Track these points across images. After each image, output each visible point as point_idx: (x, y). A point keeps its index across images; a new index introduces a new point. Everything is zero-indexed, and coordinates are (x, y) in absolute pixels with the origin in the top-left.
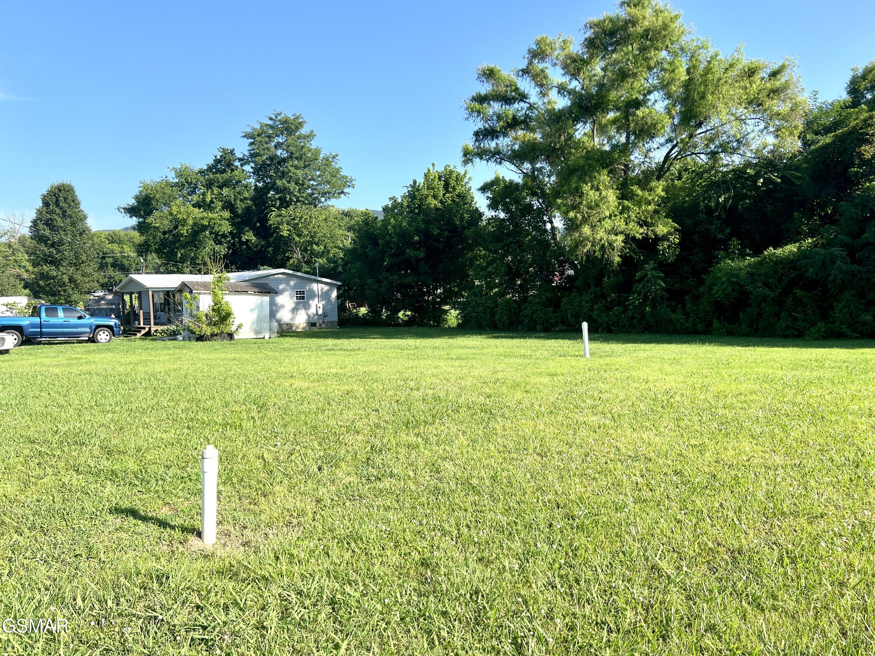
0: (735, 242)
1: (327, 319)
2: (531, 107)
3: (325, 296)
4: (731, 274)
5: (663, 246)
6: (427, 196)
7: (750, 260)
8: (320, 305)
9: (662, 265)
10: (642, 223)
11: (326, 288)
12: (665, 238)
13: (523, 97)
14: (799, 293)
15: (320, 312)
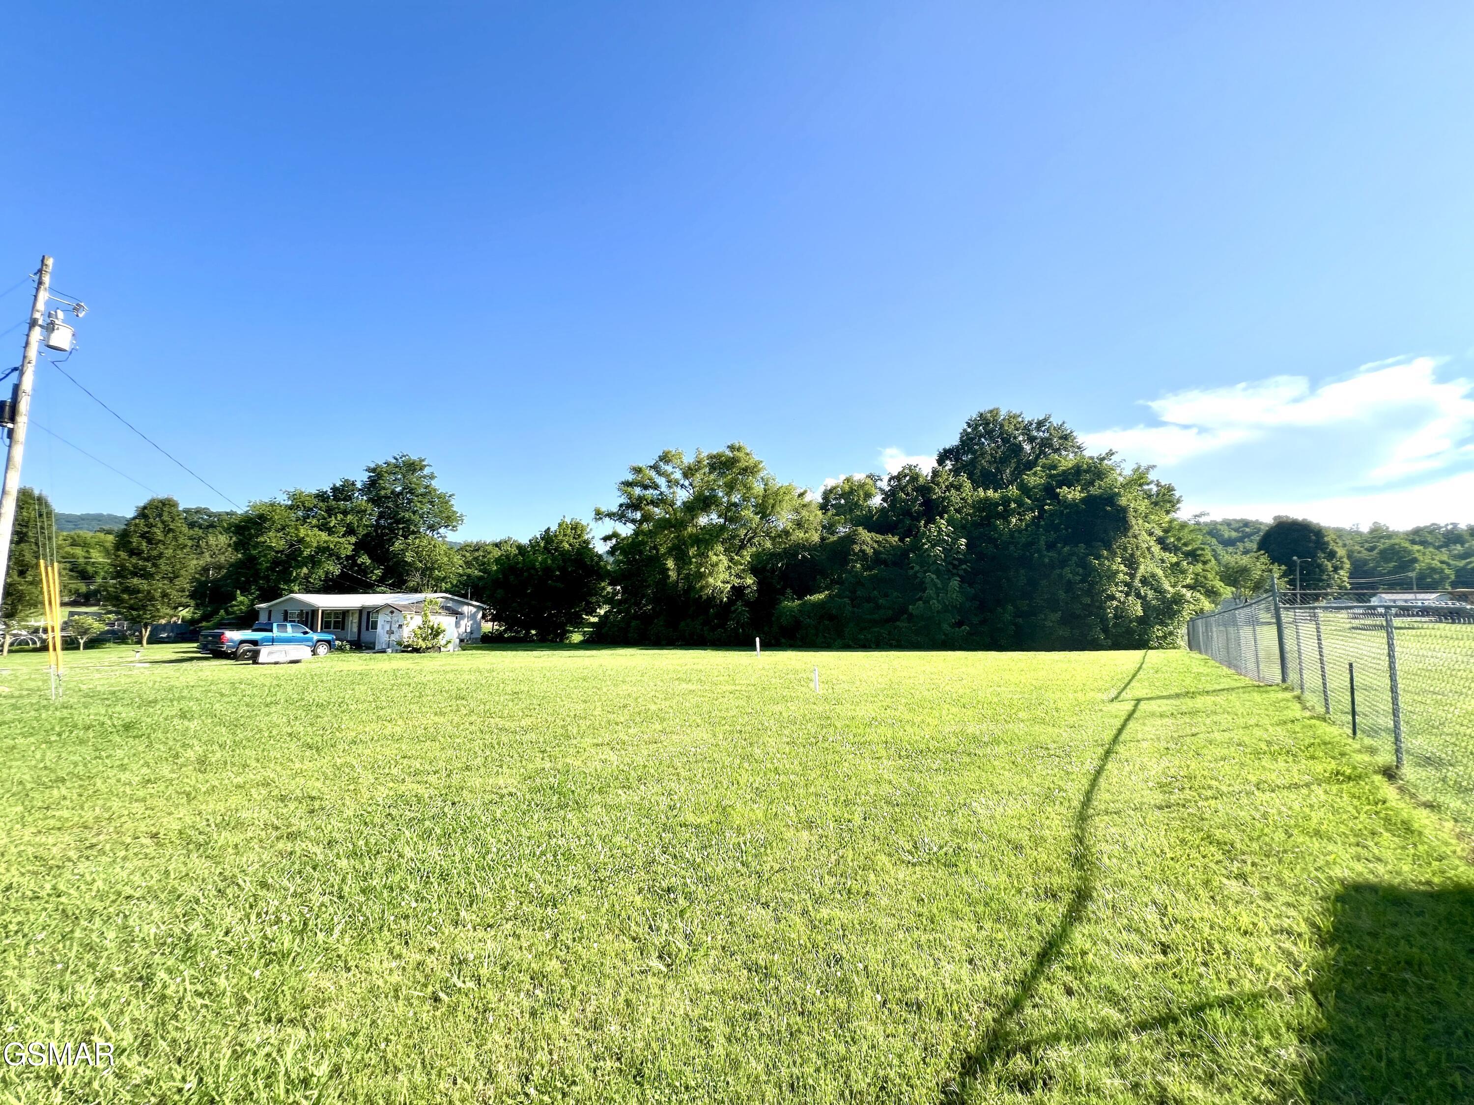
0: (789, 591)
1: (473, 636)
2: (661, 493)
3: (473, 617)
4: (791, 610)
5: (747, 591)
6: (562, 542)
7: (797, 602)
8: (469, 624)
9: (747, 603)
10: (738, 576)
11: (474, 610)
12: (749, 586)
13: (656, 487)
14: (827, 622)
15: (469, 630)
